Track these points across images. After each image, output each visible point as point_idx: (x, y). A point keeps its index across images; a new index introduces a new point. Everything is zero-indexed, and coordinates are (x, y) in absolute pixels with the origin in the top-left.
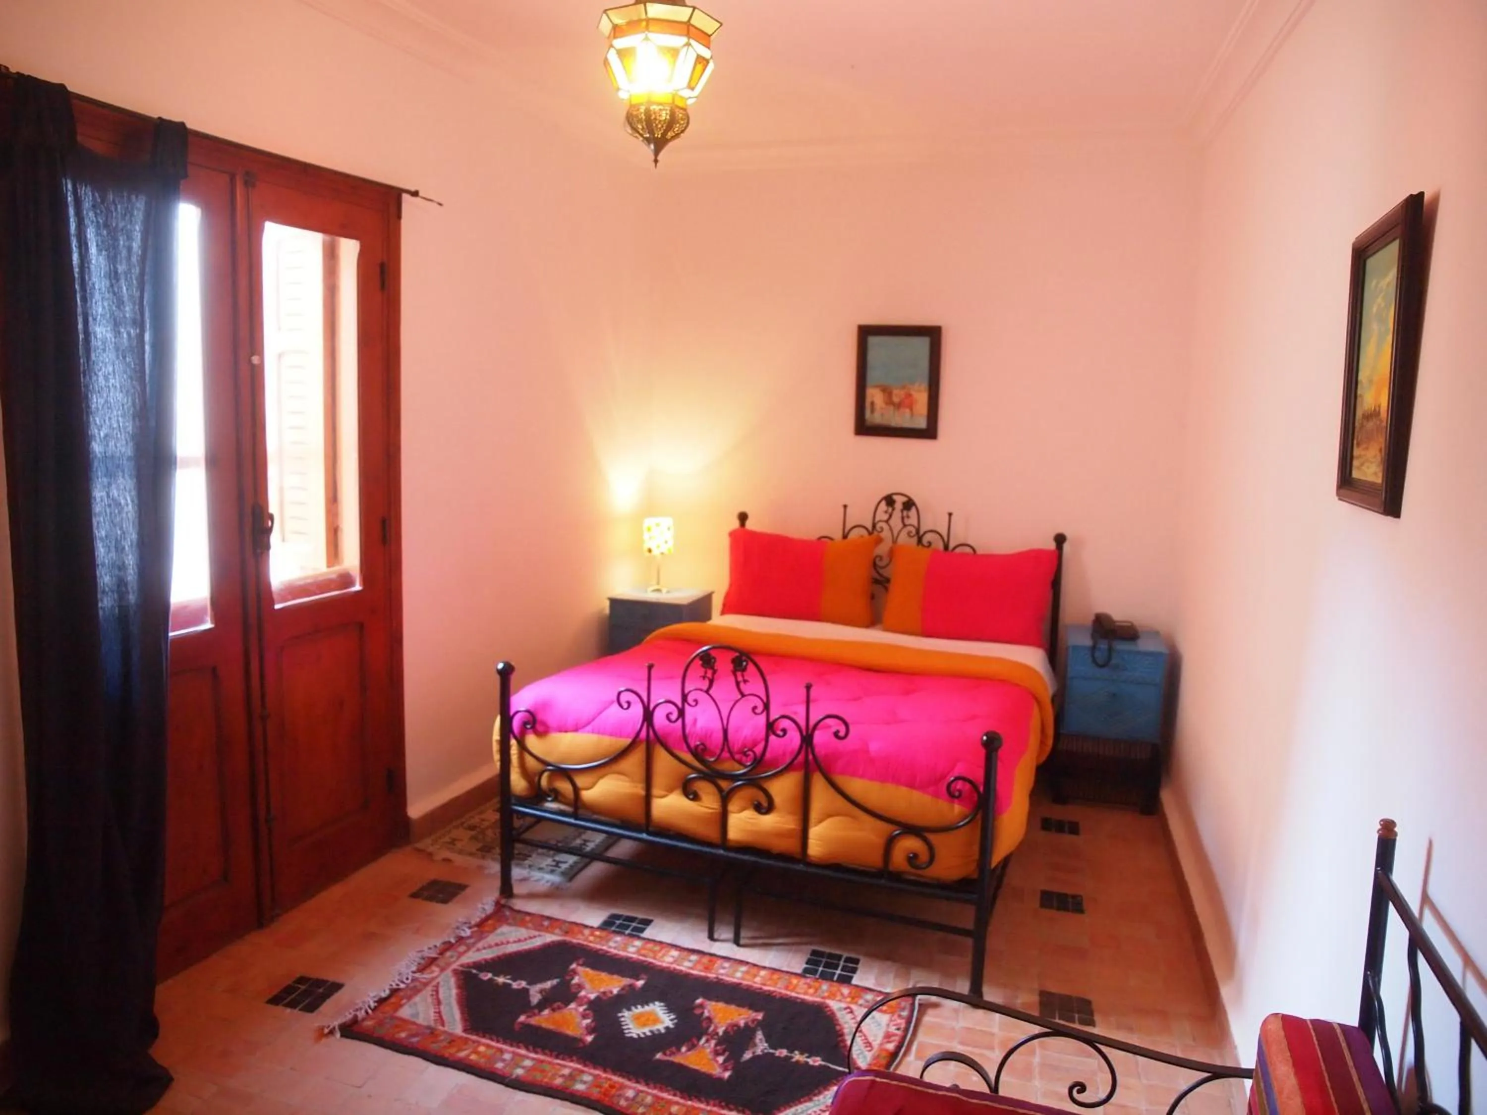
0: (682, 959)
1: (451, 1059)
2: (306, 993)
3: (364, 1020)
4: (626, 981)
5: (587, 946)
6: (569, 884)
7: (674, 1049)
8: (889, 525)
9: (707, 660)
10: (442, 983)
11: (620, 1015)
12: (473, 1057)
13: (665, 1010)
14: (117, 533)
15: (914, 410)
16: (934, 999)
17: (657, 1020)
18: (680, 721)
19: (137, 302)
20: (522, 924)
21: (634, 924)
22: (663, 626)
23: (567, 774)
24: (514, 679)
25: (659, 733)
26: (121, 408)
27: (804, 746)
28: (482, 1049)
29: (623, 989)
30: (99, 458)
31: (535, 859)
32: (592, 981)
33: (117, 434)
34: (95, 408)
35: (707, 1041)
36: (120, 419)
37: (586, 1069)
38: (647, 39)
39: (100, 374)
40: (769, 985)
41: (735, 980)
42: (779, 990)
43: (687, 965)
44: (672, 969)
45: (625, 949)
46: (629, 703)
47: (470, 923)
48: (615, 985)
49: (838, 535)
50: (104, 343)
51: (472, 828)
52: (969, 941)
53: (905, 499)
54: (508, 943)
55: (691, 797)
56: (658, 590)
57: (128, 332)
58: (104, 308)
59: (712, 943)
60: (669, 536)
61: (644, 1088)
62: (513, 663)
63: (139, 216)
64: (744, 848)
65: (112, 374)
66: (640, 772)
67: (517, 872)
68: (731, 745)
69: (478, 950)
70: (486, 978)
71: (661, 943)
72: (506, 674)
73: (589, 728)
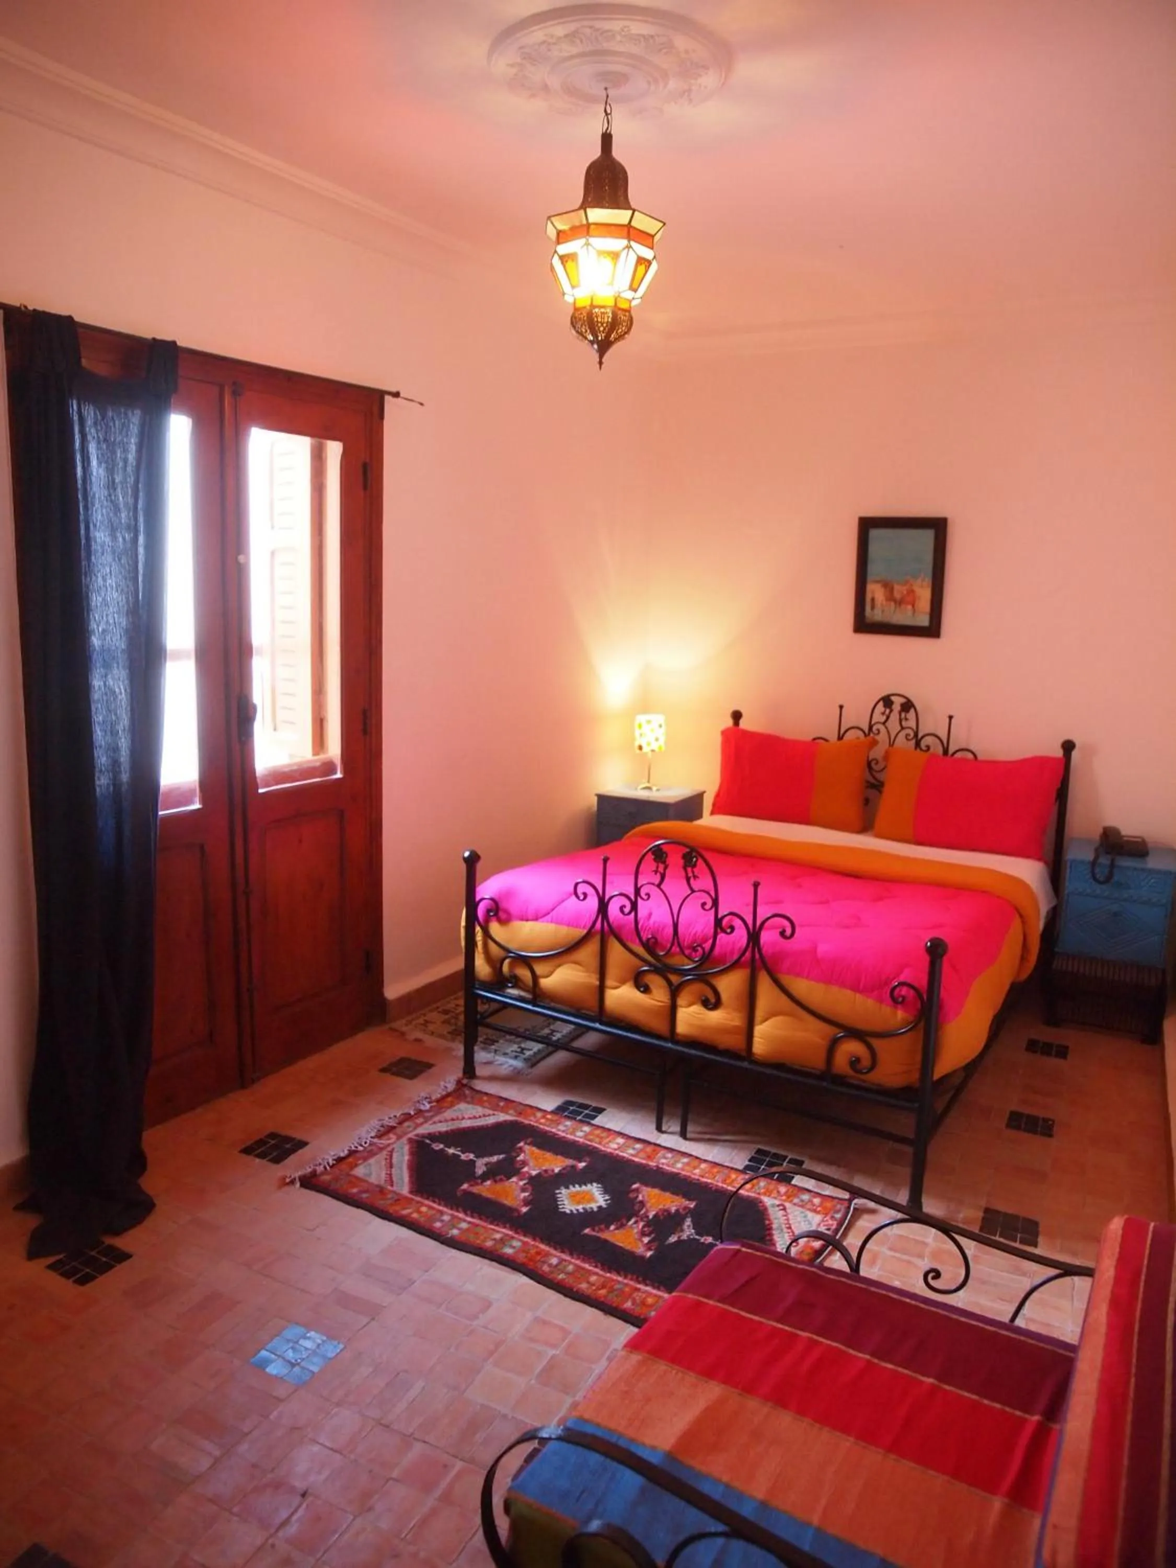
0: (627, 1147)
1: (394, 1215)
2: (275, 1147)
3: (322, 1174)
4: (569, 1162)
5: (537, 1127)
6: (530, 1070)
7: (603, 1226)
8: (886, 728)
9: (659, 854)
10: (396, 1150)
11: (557, 1191)
12: (415, 1215)
13: (601, 1191)
14: (112, 719)
15: (916, 606)
16: (872, 1205)
17: (592, 1199)
18: (633, 914)
19: (132, 507)
20: (480, 1103)
21: (587, 1112)
22: (643, 823)
23: (527, 962)
24: (480, 866)
25: (614, 925)
26: (116, 605)
27: (751, 944)
28: (424, 1209)
29: (564, 1169)
30: (98, 652)
31: (502, 1044)
32: (536, 1159)
33: (113, 629)
34: (94, 606)
35: (636, 1222)
36: (115, 615)
37: (516, 1236)
38: (587, 244)
39: (99, 575)
40: (707, 1178)
41: (674, 1170)
42: (715, 1183)
43: (630, 1153)
44: (615, 1155)
45: (573, 1133)
46: (585, 895)
47: (430, 1098)
48: (556, 1164)
49: (833, 737)
50: (102, 547)
51: (446, 1012)
52: (909, 1150)
53: (903, 700)
54: (463, 1118)
55: (642, 989)
56: (649, 788)
57: (123, 536)
58: (102, 515)
59: (659, 1134)
60: (661, 733)
61: (568, 1258)
62: (479, 853)
63: (134, 429)
64: (693, 1043)
65: (109, 575)
66: (594, 963)
67: (481, 1056)
68: (681, 940)
69: (435, 1123)
70: (437, 1148)
71: (609, 1130)
72: (472, 861)
73: (548, 917)
